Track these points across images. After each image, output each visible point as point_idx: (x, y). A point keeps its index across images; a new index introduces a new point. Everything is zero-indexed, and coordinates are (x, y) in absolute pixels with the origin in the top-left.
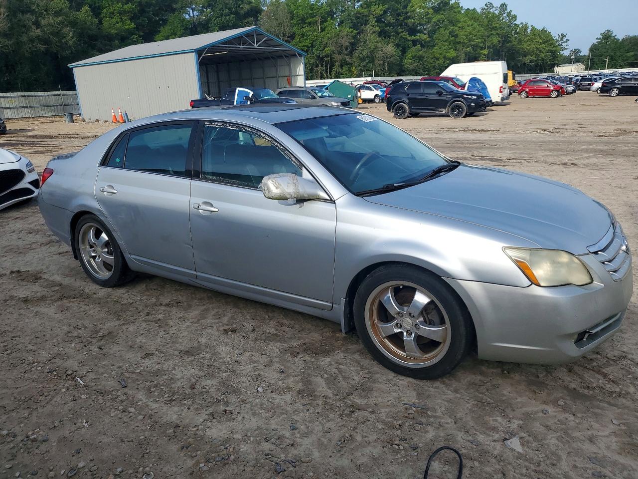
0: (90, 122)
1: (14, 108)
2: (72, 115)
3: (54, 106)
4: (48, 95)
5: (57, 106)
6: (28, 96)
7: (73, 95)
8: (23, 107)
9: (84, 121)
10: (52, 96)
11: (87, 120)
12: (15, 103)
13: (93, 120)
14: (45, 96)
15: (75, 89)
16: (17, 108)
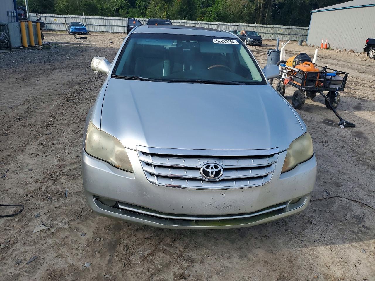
0: (310, 46)
1: (282, 34)
2: (302, 41)
3: (303, 35)
4: (302, 29)
5: (304, 35)
6: (291, 28)
7: (307, 29)
8: (286, 34)
9: (307, 45)
10: (304, 29)
11: (309, 45)
12: (283, 31)
13: (312, 45)
14: (300, 29)
15: (309, 26)
16: (283, 34)
